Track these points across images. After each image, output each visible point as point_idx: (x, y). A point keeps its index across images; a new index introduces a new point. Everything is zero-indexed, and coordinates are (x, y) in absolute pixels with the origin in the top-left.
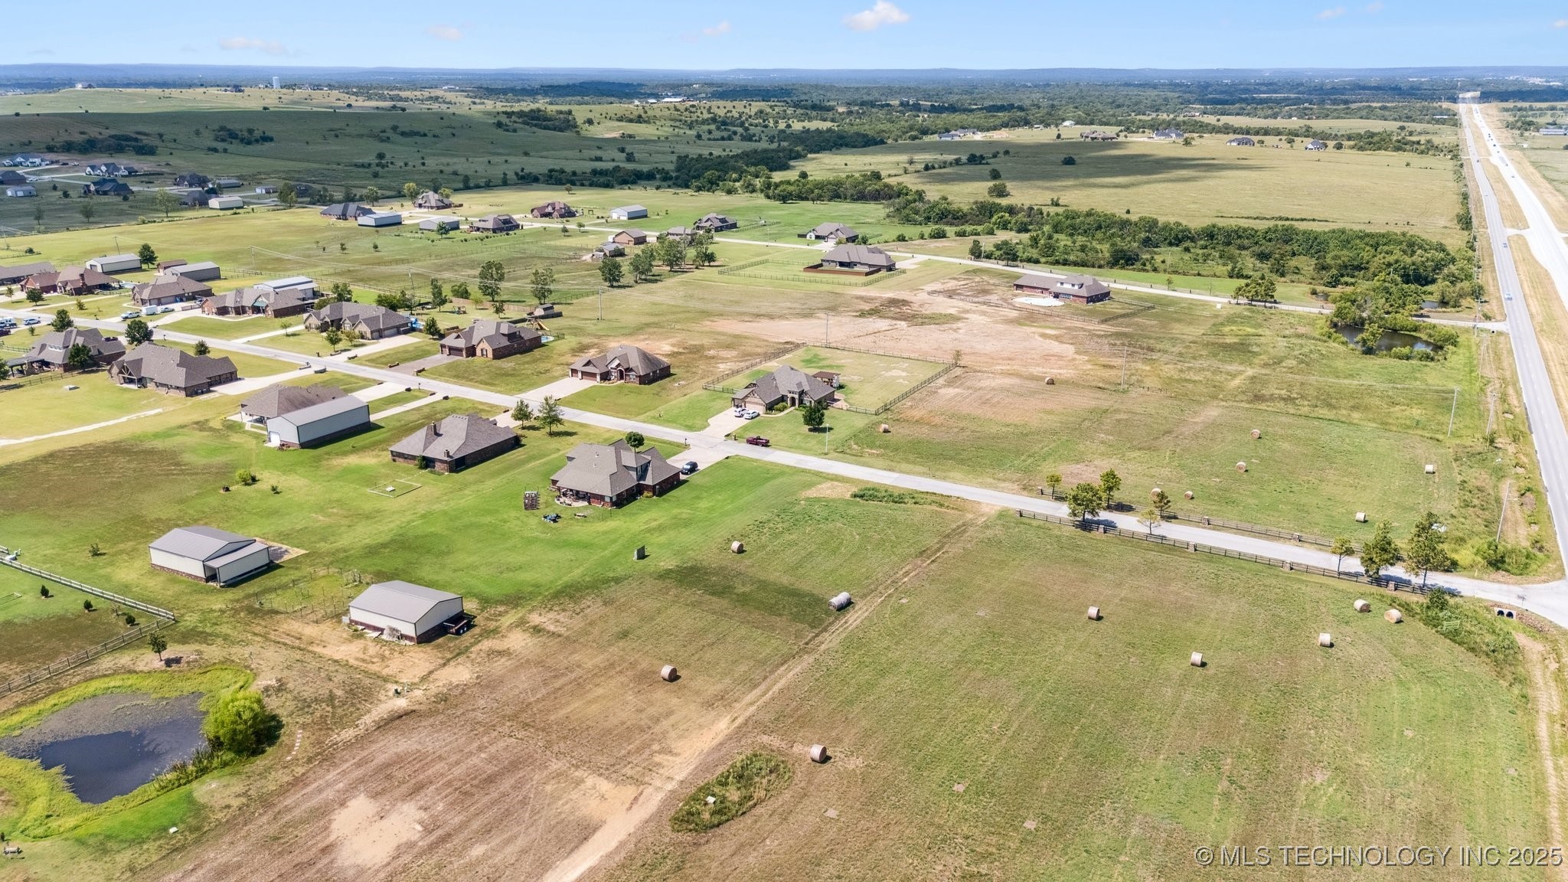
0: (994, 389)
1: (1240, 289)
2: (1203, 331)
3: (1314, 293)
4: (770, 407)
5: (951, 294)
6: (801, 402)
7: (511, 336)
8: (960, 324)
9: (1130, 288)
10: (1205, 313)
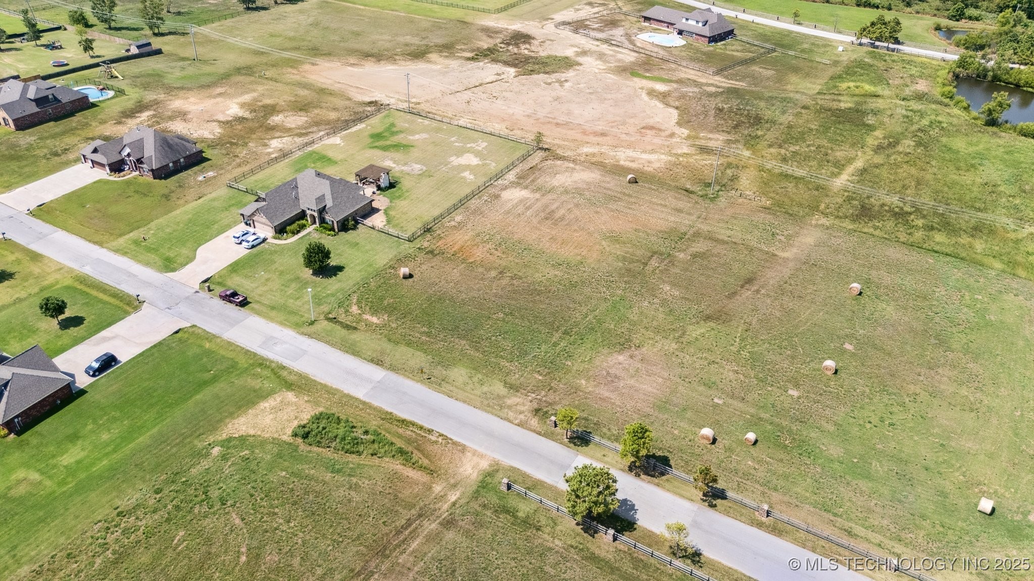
0: (566, 192)
1: (865, 30)
2: (817, 88)
3: (938, 28)
4: (281, 230)
5: (578, 26)
6: (323, 221)
7: (40, 101)
8: (570, 74)
9: (758, 20)
10: (824, 61)
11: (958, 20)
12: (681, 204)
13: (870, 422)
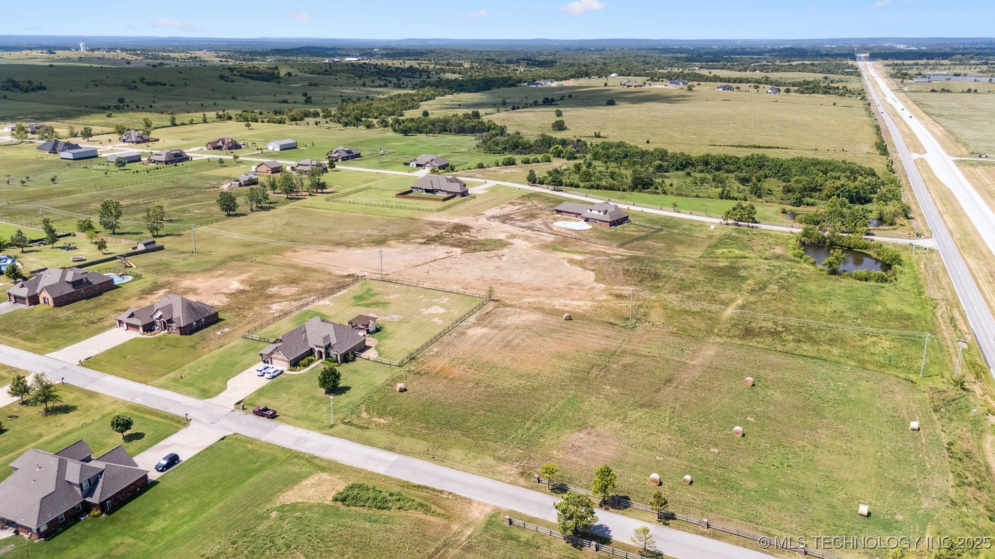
0: (518, 328)
1: (729, 213)
2: (700, 254)
3: (784, 212)
4: (295, 364)
5: (505, 219)
6: (328, 355)
7: (76, 284)
8: (505, 251)
9: (646, 210)
10: (701, 235)
11: (798, 206)
12: (608, 333)
13: (773, 465)
